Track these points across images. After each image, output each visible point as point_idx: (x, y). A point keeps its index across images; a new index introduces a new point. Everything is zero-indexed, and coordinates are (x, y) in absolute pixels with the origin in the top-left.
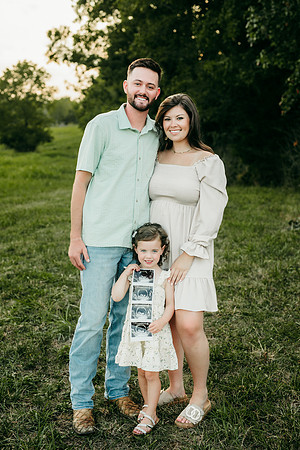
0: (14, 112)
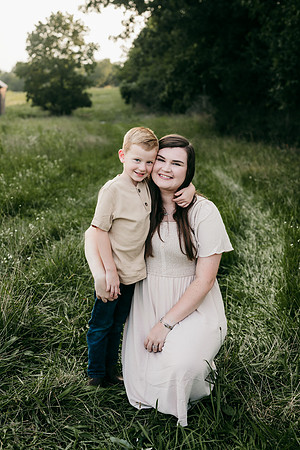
0: (47, 71)
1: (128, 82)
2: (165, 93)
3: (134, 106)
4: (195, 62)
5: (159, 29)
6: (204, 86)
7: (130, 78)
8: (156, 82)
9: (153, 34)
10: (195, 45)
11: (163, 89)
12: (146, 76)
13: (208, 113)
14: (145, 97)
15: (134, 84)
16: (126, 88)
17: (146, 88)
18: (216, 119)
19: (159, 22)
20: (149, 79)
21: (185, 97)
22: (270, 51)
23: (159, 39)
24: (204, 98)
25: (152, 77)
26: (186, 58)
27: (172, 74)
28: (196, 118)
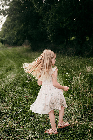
1: (2, 38)
2: (15, 40)
3: (5, 45)
4: (23, 30)
5: (11, 21)
6: (26, 37)
7: (3, 36)
8: (11, 37)
9: (10, 22)
10: (23, 25)
11: (14, 39)
12: (8, 35)
13: (29, 45)
14: (8, 42)
15: (4, 38)
16: (2, 40)
17: (8, 39)
18: (31, 47)
19: (11, 18)
20: (9, 36)
21: (21, 41)
22: (46, 25)
23: (11, 24)
24: (27, 41)
25: (10, 35)
26: (20, 29)
27: (16, 34)
28: (25, 47)
